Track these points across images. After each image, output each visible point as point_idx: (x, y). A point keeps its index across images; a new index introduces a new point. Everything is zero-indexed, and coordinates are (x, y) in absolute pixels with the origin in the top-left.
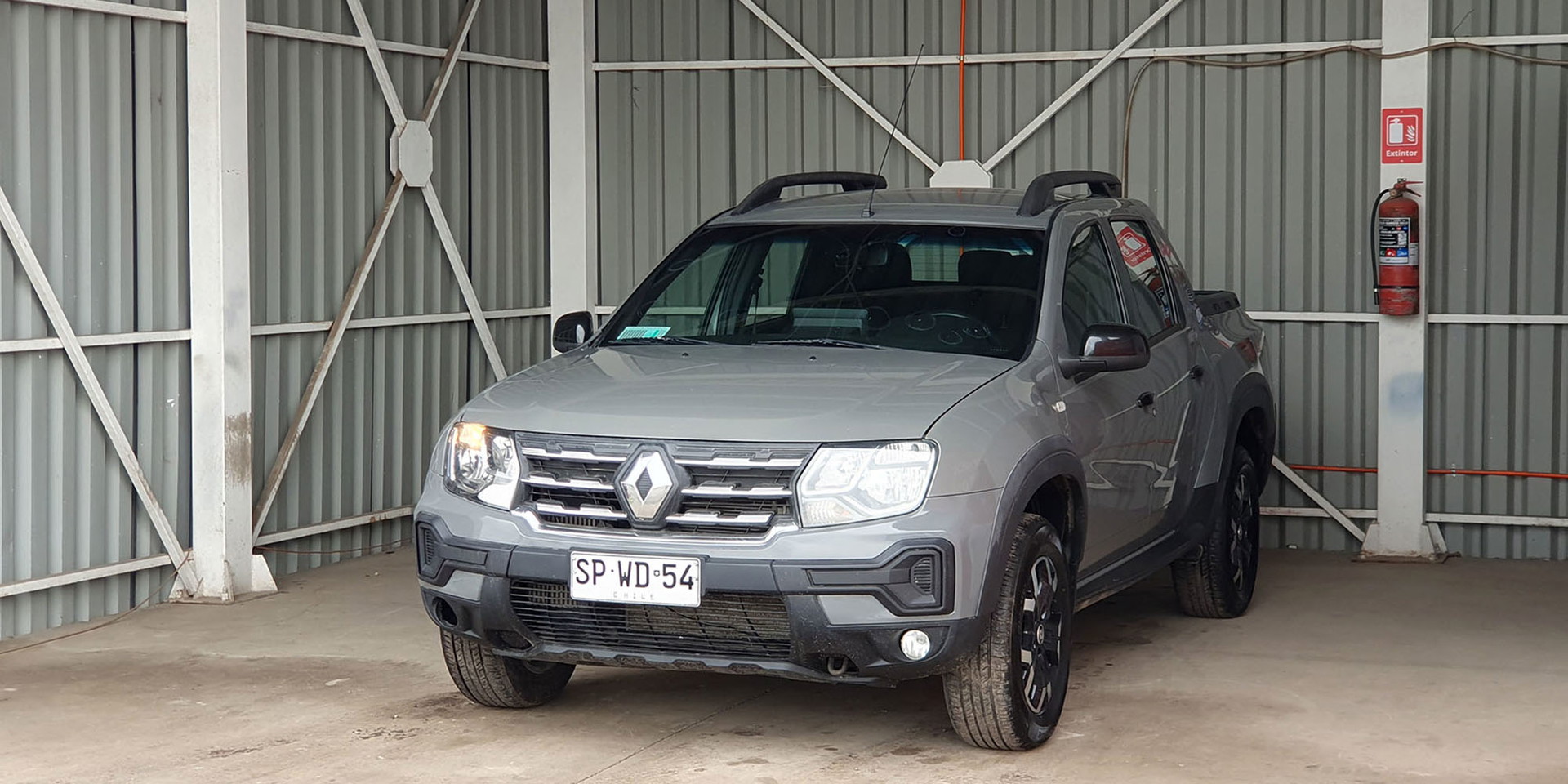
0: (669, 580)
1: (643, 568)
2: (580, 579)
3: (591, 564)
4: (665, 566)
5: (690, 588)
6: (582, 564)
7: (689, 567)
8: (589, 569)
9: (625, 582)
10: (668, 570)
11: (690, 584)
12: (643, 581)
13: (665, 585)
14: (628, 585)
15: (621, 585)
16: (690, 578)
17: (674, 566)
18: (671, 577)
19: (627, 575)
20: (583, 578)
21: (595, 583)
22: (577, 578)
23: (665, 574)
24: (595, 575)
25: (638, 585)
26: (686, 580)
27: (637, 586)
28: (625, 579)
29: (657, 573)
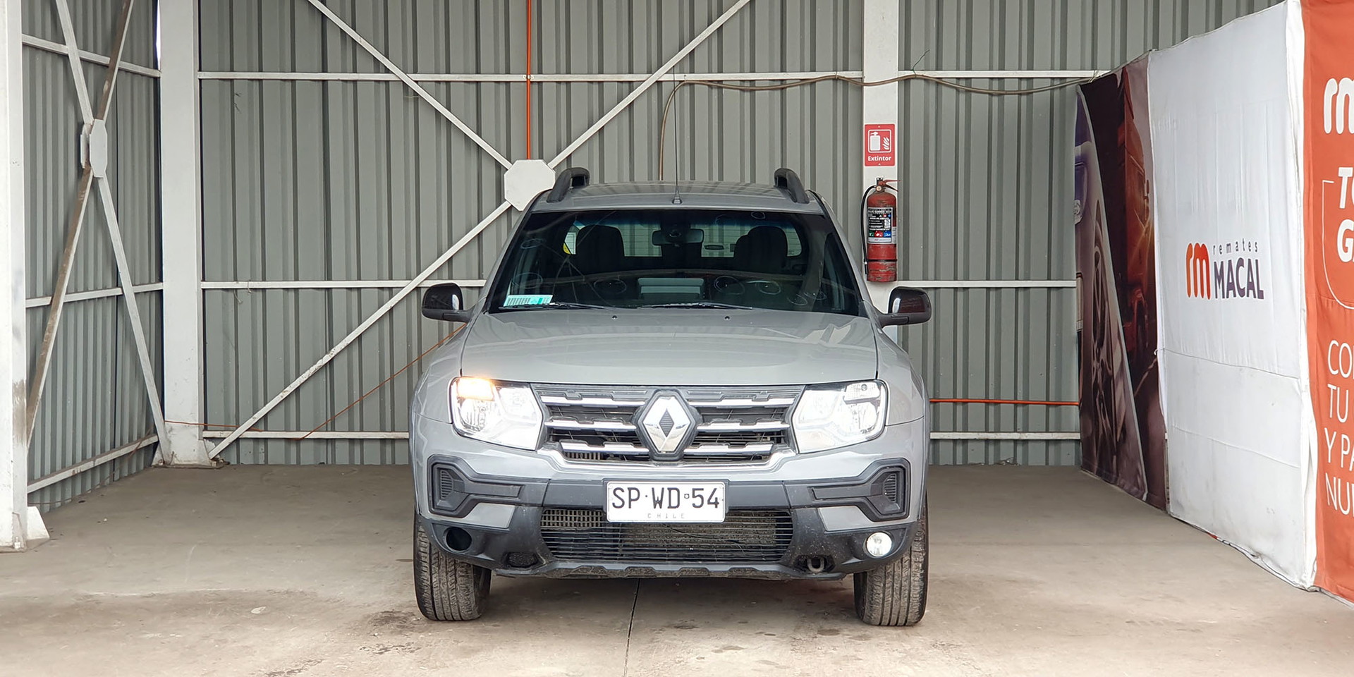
0: (698, 501)
1: (674, 493)
2: (616, 505)
3: (627, 491)
4: (694, 490)
5: (716, 507)
6: (618, 492)
7: (715, 489)
8: (625, 496)
9: (658, 505)
10: (697, 493)
11: (716, 504)
12: (674, 503)
13: (694, 505)
14: (661, 507)
15: (655, 507)
16: (716, 499)
17: (702, 489)
18: (699, 499)
19: (660, 499)
20: (619, 503)
21: (630, 507)
22: (614, 504)
23: (694, 496)
24: (631, 500)
25: (670, 507)
26: (713, 500)
27: (668, 508)
28: (657, 503)
29: (686, 496)
